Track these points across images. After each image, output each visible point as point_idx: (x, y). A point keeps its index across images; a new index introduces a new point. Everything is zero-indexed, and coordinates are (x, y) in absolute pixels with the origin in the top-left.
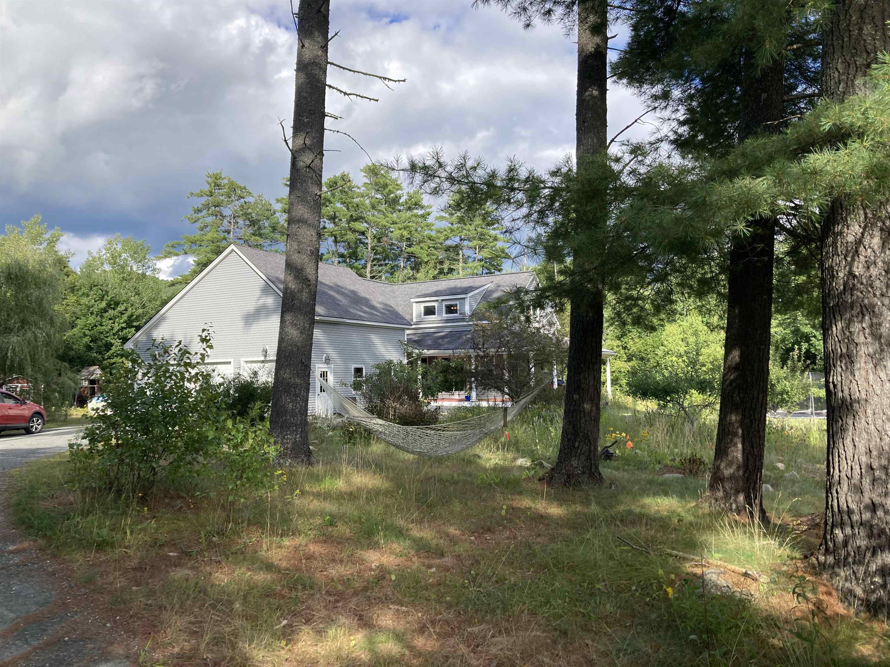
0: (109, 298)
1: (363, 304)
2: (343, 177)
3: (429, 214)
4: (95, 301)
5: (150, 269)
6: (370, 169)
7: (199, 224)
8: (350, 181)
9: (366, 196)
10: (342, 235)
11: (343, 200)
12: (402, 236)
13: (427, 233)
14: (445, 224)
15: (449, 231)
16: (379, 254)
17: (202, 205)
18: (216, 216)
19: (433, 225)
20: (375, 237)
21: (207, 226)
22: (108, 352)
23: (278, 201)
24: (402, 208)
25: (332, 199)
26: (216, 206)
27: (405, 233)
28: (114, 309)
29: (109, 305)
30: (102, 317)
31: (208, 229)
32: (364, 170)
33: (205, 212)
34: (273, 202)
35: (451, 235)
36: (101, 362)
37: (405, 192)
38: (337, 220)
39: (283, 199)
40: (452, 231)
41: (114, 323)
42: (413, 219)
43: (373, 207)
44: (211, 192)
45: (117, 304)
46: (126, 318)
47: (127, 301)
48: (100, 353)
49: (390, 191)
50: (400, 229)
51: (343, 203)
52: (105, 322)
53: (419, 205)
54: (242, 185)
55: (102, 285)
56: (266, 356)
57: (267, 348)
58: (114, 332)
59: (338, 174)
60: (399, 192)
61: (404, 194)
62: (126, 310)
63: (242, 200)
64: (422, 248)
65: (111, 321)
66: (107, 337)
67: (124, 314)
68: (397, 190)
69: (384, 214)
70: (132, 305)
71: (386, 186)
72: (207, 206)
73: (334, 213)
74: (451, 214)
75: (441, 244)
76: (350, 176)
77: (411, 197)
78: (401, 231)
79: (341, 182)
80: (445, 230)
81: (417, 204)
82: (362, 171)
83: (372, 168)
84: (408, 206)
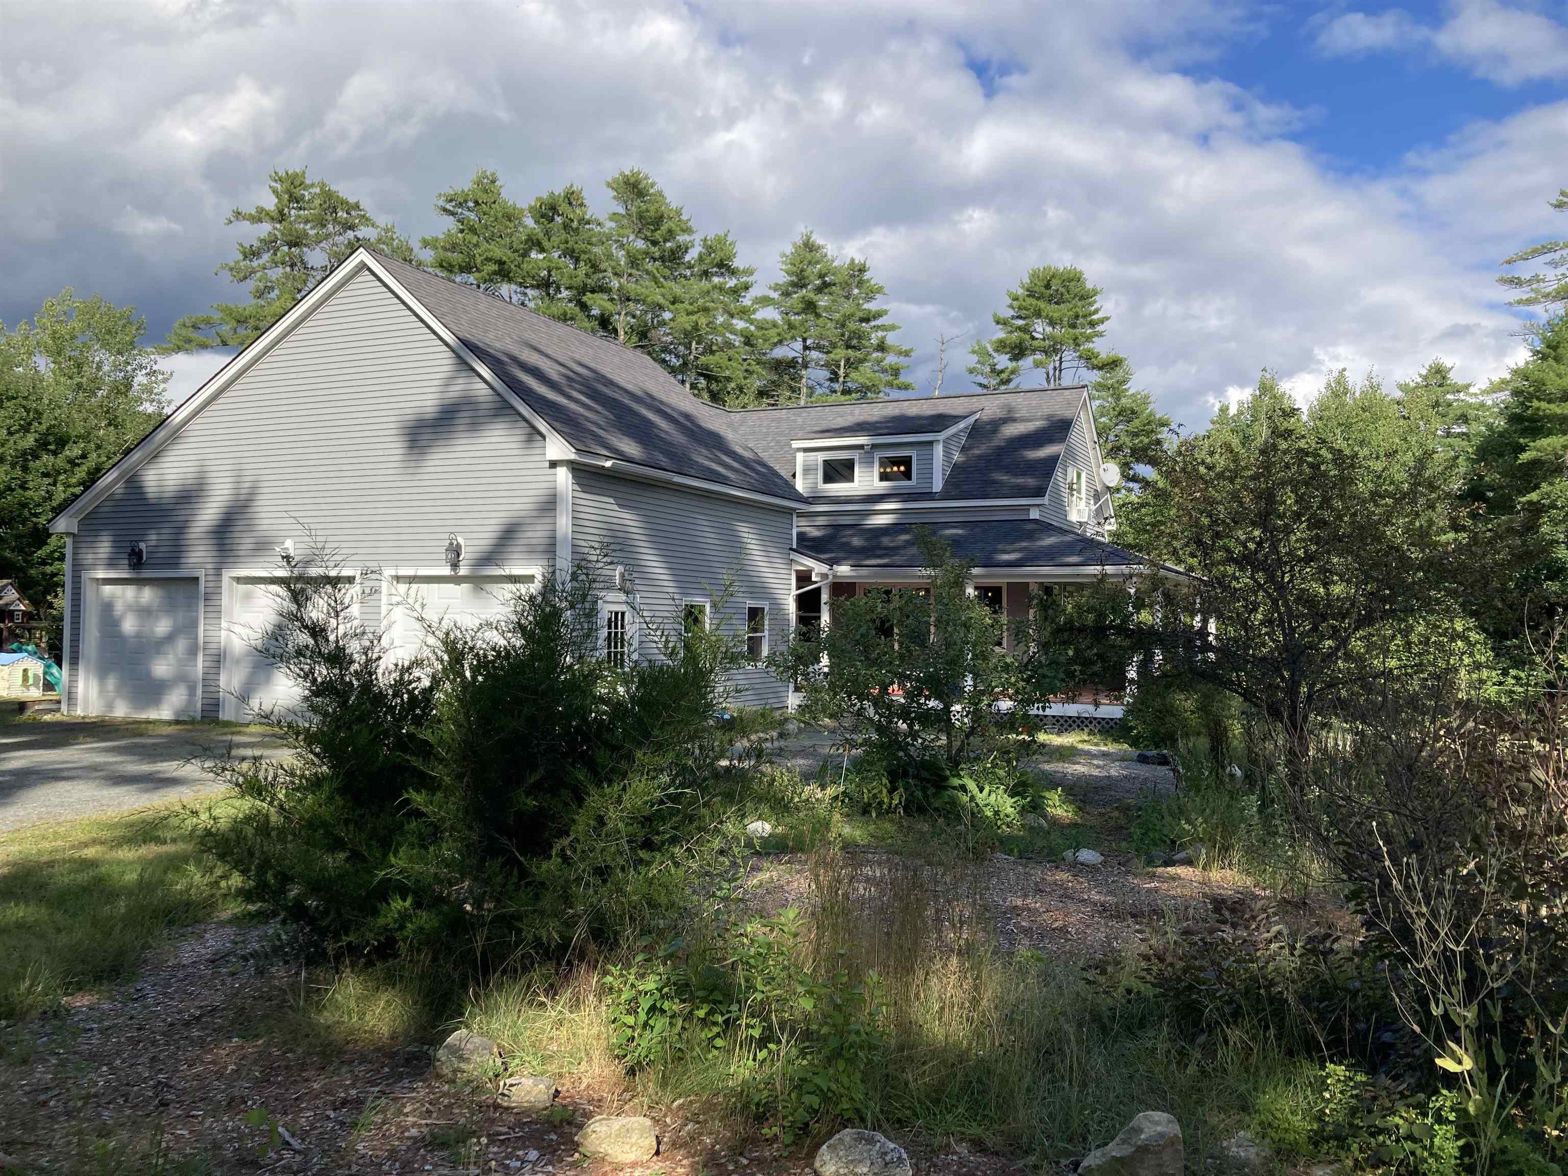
0: (44, 427)
2: (572, 198)
3: (745, 289)
4: (10, 434)
5: (144, 372)
6: (627, 182)
7: (251, 284)
8: (582, 205)
9: (617, 241)
13: (740, 325)
14: (772, 314)
15: (785, 328)
17: (261, 241)
18: (292, 266)
19: (754, 311)
20: (632, 330)
21: (272, 288)
22: (40, 548)
23: (426, 244)
24: (688, 272)
25: (546, 244)
26: (291, 245)
28: (55, 453)
29: (42, 444)
30: (25, 469)
31: (273, 295)
32: (614, 185)
33: (266, 257)
34: (416, 245)
35: (787, 336)
36: (21, 569)
37: (697, 238)
38: (552, 290)
39: (437, 240)
40: (791, 326)
41: (55, 484)
42: (715, 295)
43: (632, 263)
44: (281, 213)
45: (62, 442)
46: (84, 475)
47: (86, 437)
48: (21, 551)
50: (689, 314)
52: (33, 480)
53: (728, 268)
54: (352, 200)
55: (25, 398)
56: (455, 565)
57: (461, 540)
58: (55, 504)
59: (559, 190)
60: (682, 238)
61: (696, 243)
62: (84, 456)
63: (350, 234)
64: (729, 360)
65: (47, 481)
66: (36, 515)
67: (78, 465)
68: (683, 232)
70: (99, 447)
71: (658, 221)
72: (270, 244)
73: (549, 272)
74: (786, 294)
75: (764, 354)
76: (584, 194)
77: (710, 249)
78: (694, 318)
79: (563, 208)
80: (775, 325)
81: (724, 267)
82: (609, 185)
83: (632, 180)
84: (704, 267)
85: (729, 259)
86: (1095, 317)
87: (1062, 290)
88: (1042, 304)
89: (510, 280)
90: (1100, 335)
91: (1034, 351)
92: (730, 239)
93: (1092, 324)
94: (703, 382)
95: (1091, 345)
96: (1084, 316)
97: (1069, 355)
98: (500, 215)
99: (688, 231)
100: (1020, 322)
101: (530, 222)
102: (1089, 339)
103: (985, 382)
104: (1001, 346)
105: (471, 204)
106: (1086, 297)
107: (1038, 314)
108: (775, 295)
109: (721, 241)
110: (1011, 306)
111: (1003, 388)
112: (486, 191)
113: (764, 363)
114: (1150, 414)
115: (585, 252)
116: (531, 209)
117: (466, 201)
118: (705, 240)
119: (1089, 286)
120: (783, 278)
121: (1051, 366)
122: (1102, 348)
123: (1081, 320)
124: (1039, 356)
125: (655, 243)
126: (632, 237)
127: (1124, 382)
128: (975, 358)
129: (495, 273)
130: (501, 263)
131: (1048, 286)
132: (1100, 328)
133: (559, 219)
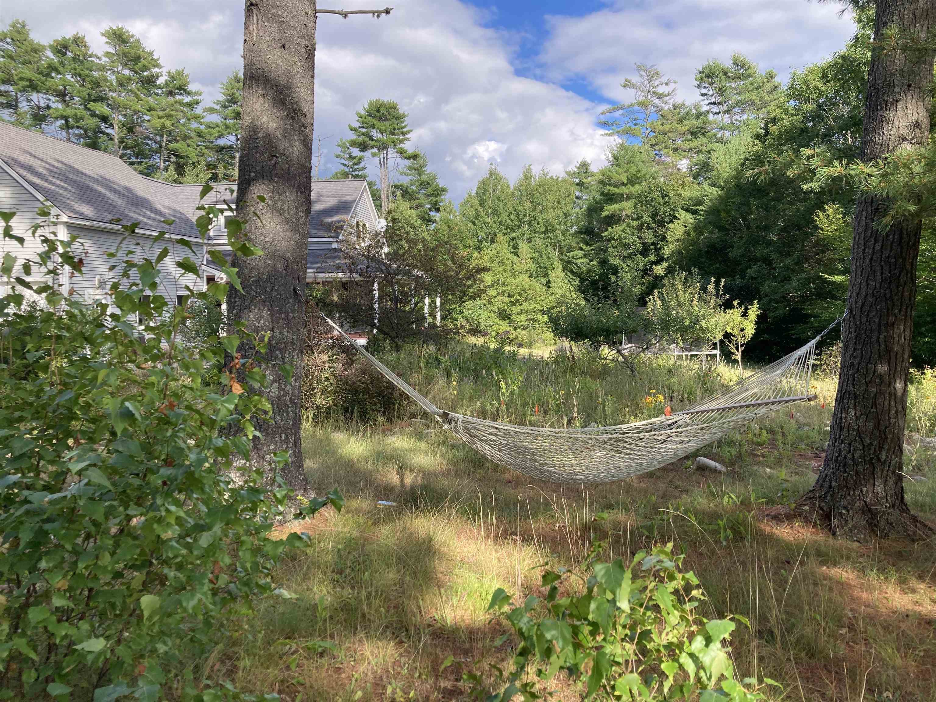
1: (146, 208)
2: (78, 41)
3: (197, 103)
6: (115, 34)
8: (85, 46)
9: (110, 70)
10: (78, 119)
11: (77, 71)
12: (164, 126)
13: (194, 125)
14: (215, 118)
15: (224, 127)
16: (129, 148)
19: (203, 117)
20: (123, 125)
24: (160, 91)
25: (61, 69)
27: (168, 123)
32: (106, 34)
35: (225, 132)
37: (164, 71)
38: (67, 98)
40: (227, 127)
42: (178, 106)
43: (121, 84)
49: (144, 66)
50: (160, 118)
51: (75, 75)
53: (185, 90)
59: (69, 36)
60: (155, 70)
61: (164, 74)
64: (188, 146)
68: (155, 66)
69: (137, 96)
71: (137, 59)
73: (65, 87)
74: (225, 107)
75: (212, 142)
76: (86, 39)
77: (173, 78)
78: (162, 120)
79: (72, 47)
80: (218, 126)
81: (182, 89)
82: (103, 34)
83: (118, 33)
84: (169, 89)
85: (185, 85)
86: (405, 130)
87: (386, 113)
88: (375, 121)
89: (38, 92)
90: (408, 139)
91: (373, 147)
92: (185, 73)
93: (403, 134)
94: (173, 159)
95: (403, 146)
96: (399, 129)
97: (391, 151)
98: (29, 49)
99: (158, 66)
100: (364, 130)
101: (49, 53)
102: (402, 141)
103: (346, 163)
104: (353, 143)
105: (9, 40)
106: (399, 118)
107: (373, 126)
108: (218, 107)
109: (180, 73)
110: (358, 121)
111: (356, 167)
112: (19, 33)
113: (211, 148)
114: (437, 185)
115: (87, 76)
116: (51, 46)
117: (5, 38)
118: (169, 73)
119: (401, 112)
120: (222, 98)
121: (382, 156)
122: (408, 147)
123: (397, 131)
124: (375, 150)
125: (136, 72)
126: (120, 68)
127: (424, 166)
128: (340, 149)
129: (27, 86)
130: (30, 80)
131: (378, 111)
132: (407, 136)
133: (70, 54)
